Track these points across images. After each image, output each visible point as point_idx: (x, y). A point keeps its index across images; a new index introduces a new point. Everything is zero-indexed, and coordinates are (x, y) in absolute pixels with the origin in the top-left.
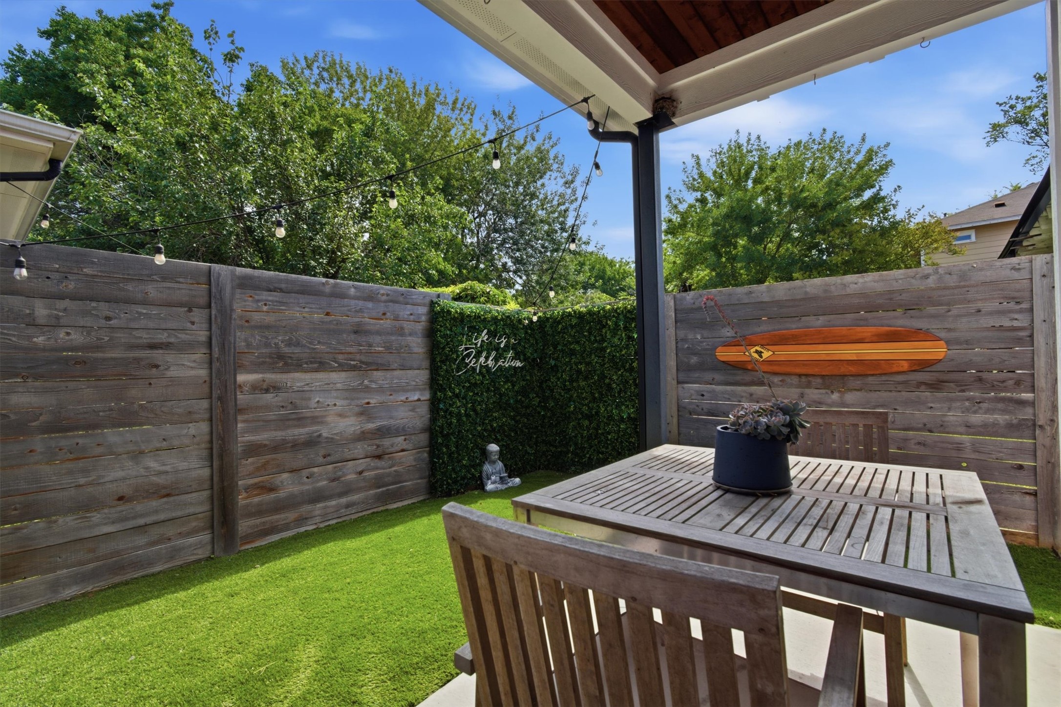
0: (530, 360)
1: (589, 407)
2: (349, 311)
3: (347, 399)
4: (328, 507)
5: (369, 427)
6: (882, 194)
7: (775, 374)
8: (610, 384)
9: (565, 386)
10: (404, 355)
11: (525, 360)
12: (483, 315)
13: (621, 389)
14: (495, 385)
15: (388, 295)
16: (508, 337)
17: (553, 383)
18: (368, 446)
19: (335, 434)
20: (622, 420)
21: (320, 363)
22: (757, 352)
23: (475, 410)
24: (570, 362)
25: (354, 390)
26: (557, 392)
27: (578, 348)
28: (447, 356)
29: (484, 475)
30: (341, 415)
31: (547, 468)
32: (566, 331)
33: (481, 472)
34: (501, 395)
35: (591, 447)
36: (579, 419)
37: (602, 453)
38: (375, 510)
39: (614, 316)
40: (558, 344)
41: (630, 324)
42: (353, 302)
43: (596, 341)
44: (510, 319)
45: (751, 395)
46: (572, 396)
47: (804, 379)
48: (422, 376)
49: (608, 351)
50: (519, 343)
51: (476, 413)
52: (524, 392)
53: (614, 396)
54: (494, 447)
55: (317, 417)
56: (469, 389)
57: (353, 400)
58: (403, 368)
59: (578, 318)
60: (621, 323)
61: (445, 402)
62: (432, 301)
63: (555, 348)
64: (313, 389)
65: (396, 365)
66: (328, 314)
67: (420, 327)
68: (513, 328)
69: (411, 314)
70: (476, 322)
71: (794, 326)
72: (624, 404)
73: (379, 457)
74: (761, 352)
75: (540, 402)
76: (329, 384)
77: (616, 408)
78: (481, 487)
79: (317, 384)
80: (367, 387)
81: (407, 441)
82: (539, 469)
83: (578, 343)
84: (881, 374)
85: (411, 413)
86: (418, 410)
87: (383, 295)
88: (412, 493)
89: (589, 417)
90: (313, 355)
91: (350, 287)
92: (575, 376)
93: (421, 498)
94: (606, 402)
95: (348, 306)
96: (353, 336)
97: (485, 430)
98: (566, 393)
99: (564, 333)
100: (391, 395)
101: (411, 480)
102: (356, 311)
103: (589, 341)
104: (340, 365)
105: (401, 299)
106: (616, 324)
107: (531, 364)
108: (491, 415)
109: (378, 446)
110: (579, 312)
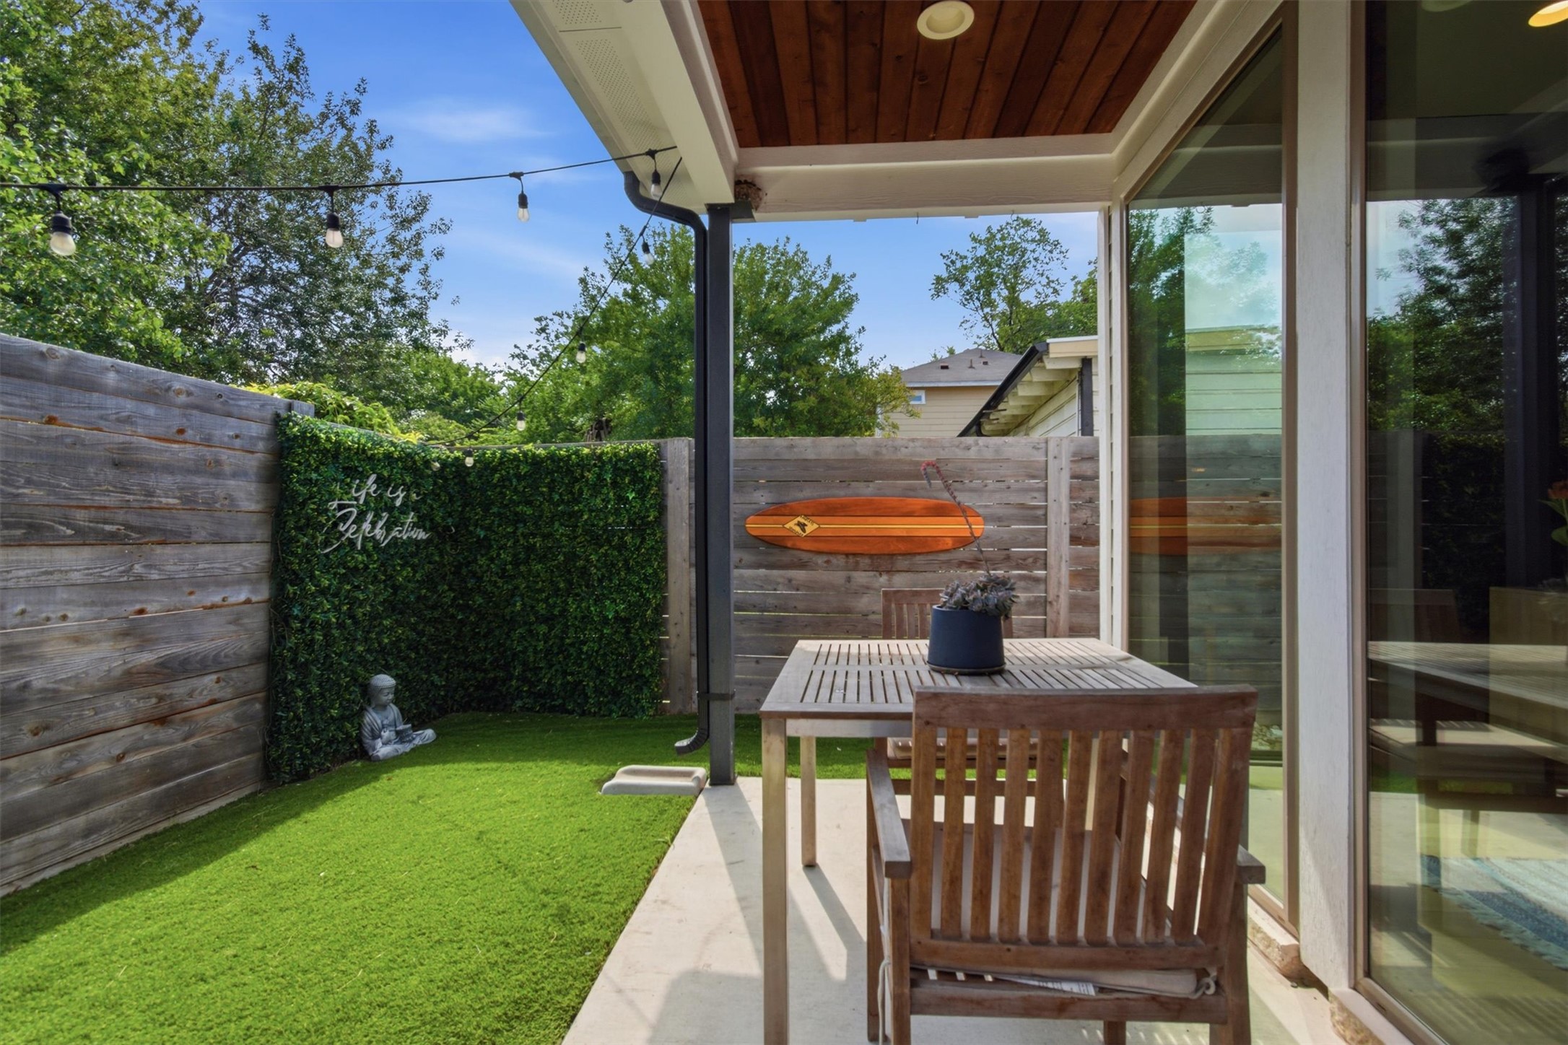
0: (440, 529)
1: (548, 605)
2: (102, 418)
3: (93, 603)
4: (44, 841)
5: (143, 661)
6: (848, 333)
7: (819, 553)
8: (584, 567)
9: (504, 570)
10: (222, 514)
11: (431, 529)
12: (370, 449)
13: (603, 576)
14: (385, 571)
15: (189, 394)
16: (407, 489)
17: (481, 566)
18: (139, 699)
19: (62, 680)
20: (605, 621)
21: (30, 526)
22: (799, 524)
23: (352, 617)
24: (514, 532)
25: (112, 585)
26: (490, 581)
27: (529, 511)
28: (308, 519)
29: (366, 732)
30: (77, 639)
31: (465, 707)
32: (507, 483)
33: (360, 727)
34: (396, 588)
35: (551, 666)
36: (531, 624)
37: (572, 674)
38: (150, 831)
39: (595, 465)
40: (493, 503)
41: (623, 479)
42: (111, 402)
43: (562, 501)
44: (412, 458)
45: (790, 581)
46: (517, 588)
47: (851, 559)
48: (254, 555)
49: (586, 517)
50: (423, 501)
51: (356, 622)
52: (430, 582)
53: (593, 585)
54: (385, 681)
55: (17, 647)
56: (344, 579)
57: (106, 605)
58: (218, 539)
59: (532, 464)
60: (608, 477)
61: (301, 604)
62: (278, 415)
63: (486, 509)
64: (10, 584)
65: (204, 533)
66: (51, 420)
67: (254, 462)
68: (415, 475)
69: (237, 436)
70: (359, 461)
71: (842, 493)
72: (608, 598)
73: (162, 721)
74: (805, 525)
75: (454, 599)
76: (51, 573)
77: (595, 604)
78: (363, 753)
79: (21, 573)
80: (140, 578)
81: (223, 684)
82: (452, 710)
83: (529, 503)
84: (928, 553)
85: (232, 628)
86: (246, 621)
87: (179, 392)
88: (230, 782)
89: (549, 620)
90: (13, 509)
91: (107, 369)
92: (522, 556)
93: (247, 791)
94: (577, 595)
95: (101, 408)
96: (110, 473)
97: (369, 651)
98: (507, 582)
99: (504, 487)
100: (191, 593)
101: (225, 760)
102: (119, 420)
103: (550, 500)
104: (79, 531)
105: (217, 404)
106: (600, 477)
107: (440, 533)
108: (380, 624)
109: (161, 698)
110: (534, 454)
